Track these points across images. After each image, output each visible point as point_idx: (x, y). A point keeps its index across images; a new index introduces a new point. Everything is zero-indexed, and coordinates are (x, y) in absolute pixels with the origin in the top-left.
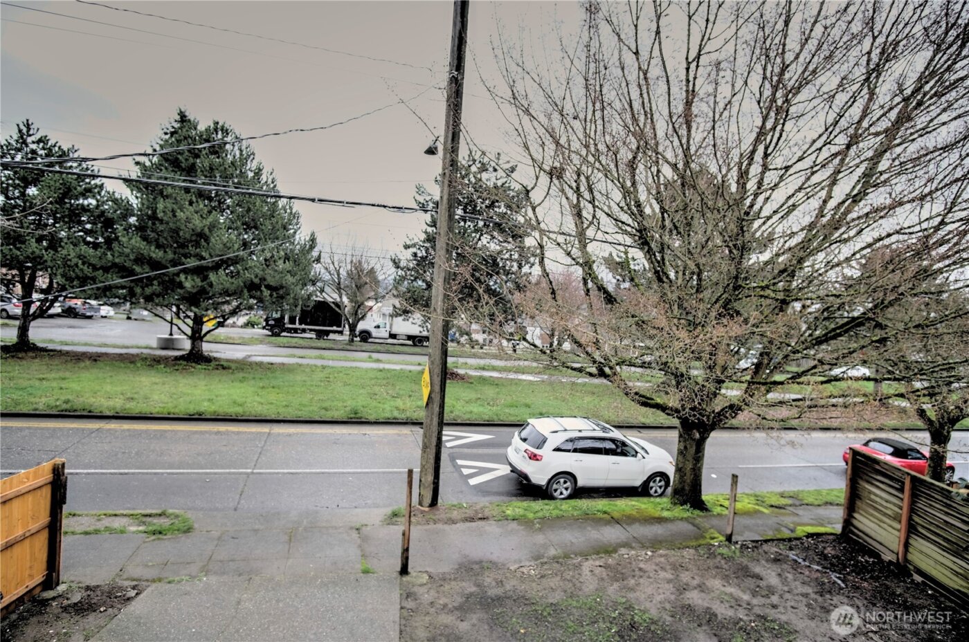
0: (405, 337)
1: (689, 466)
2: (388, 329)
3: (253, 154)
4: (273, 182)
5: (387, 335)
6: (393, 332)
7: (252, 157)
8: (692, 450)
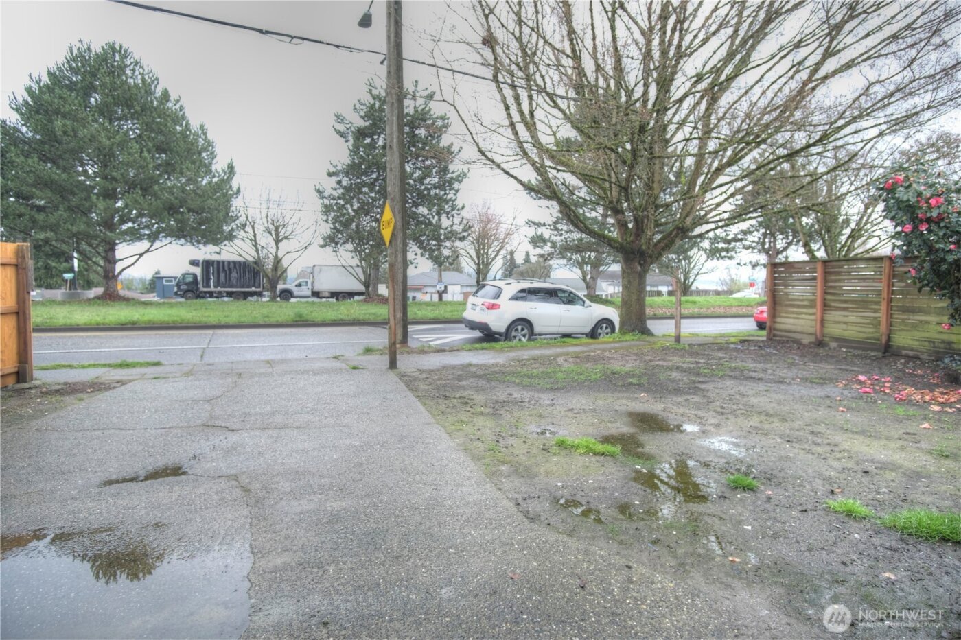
0: (327, 294)
1: (634, 297)
2: (309, 286)
3: (157, 79)
4: (181, 110)
5: (309, 293)
6: (316, 289)
7: (156, 82)
8: (636, 283)
